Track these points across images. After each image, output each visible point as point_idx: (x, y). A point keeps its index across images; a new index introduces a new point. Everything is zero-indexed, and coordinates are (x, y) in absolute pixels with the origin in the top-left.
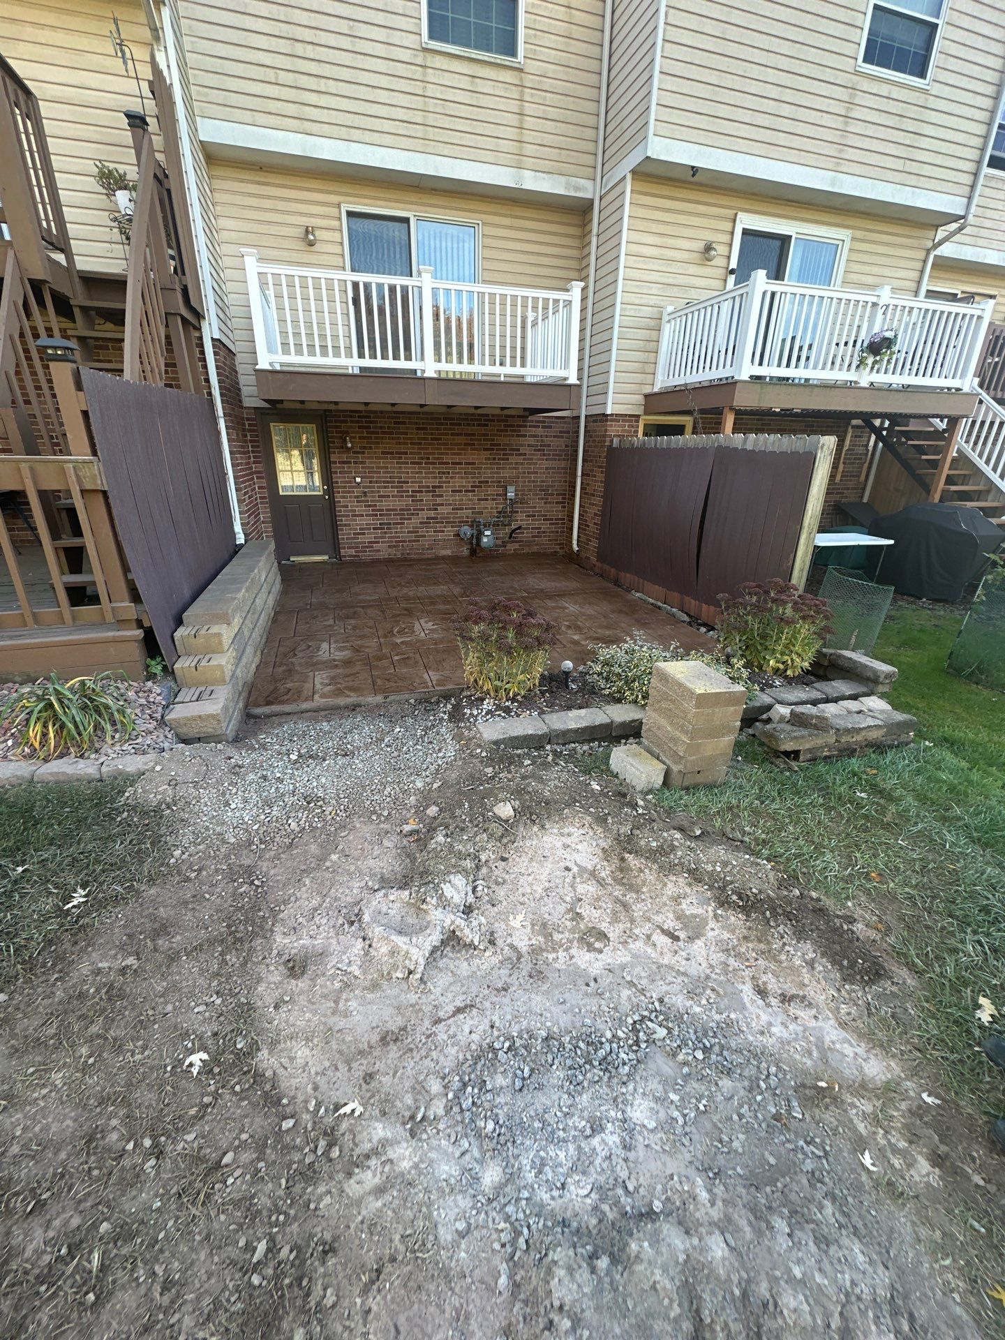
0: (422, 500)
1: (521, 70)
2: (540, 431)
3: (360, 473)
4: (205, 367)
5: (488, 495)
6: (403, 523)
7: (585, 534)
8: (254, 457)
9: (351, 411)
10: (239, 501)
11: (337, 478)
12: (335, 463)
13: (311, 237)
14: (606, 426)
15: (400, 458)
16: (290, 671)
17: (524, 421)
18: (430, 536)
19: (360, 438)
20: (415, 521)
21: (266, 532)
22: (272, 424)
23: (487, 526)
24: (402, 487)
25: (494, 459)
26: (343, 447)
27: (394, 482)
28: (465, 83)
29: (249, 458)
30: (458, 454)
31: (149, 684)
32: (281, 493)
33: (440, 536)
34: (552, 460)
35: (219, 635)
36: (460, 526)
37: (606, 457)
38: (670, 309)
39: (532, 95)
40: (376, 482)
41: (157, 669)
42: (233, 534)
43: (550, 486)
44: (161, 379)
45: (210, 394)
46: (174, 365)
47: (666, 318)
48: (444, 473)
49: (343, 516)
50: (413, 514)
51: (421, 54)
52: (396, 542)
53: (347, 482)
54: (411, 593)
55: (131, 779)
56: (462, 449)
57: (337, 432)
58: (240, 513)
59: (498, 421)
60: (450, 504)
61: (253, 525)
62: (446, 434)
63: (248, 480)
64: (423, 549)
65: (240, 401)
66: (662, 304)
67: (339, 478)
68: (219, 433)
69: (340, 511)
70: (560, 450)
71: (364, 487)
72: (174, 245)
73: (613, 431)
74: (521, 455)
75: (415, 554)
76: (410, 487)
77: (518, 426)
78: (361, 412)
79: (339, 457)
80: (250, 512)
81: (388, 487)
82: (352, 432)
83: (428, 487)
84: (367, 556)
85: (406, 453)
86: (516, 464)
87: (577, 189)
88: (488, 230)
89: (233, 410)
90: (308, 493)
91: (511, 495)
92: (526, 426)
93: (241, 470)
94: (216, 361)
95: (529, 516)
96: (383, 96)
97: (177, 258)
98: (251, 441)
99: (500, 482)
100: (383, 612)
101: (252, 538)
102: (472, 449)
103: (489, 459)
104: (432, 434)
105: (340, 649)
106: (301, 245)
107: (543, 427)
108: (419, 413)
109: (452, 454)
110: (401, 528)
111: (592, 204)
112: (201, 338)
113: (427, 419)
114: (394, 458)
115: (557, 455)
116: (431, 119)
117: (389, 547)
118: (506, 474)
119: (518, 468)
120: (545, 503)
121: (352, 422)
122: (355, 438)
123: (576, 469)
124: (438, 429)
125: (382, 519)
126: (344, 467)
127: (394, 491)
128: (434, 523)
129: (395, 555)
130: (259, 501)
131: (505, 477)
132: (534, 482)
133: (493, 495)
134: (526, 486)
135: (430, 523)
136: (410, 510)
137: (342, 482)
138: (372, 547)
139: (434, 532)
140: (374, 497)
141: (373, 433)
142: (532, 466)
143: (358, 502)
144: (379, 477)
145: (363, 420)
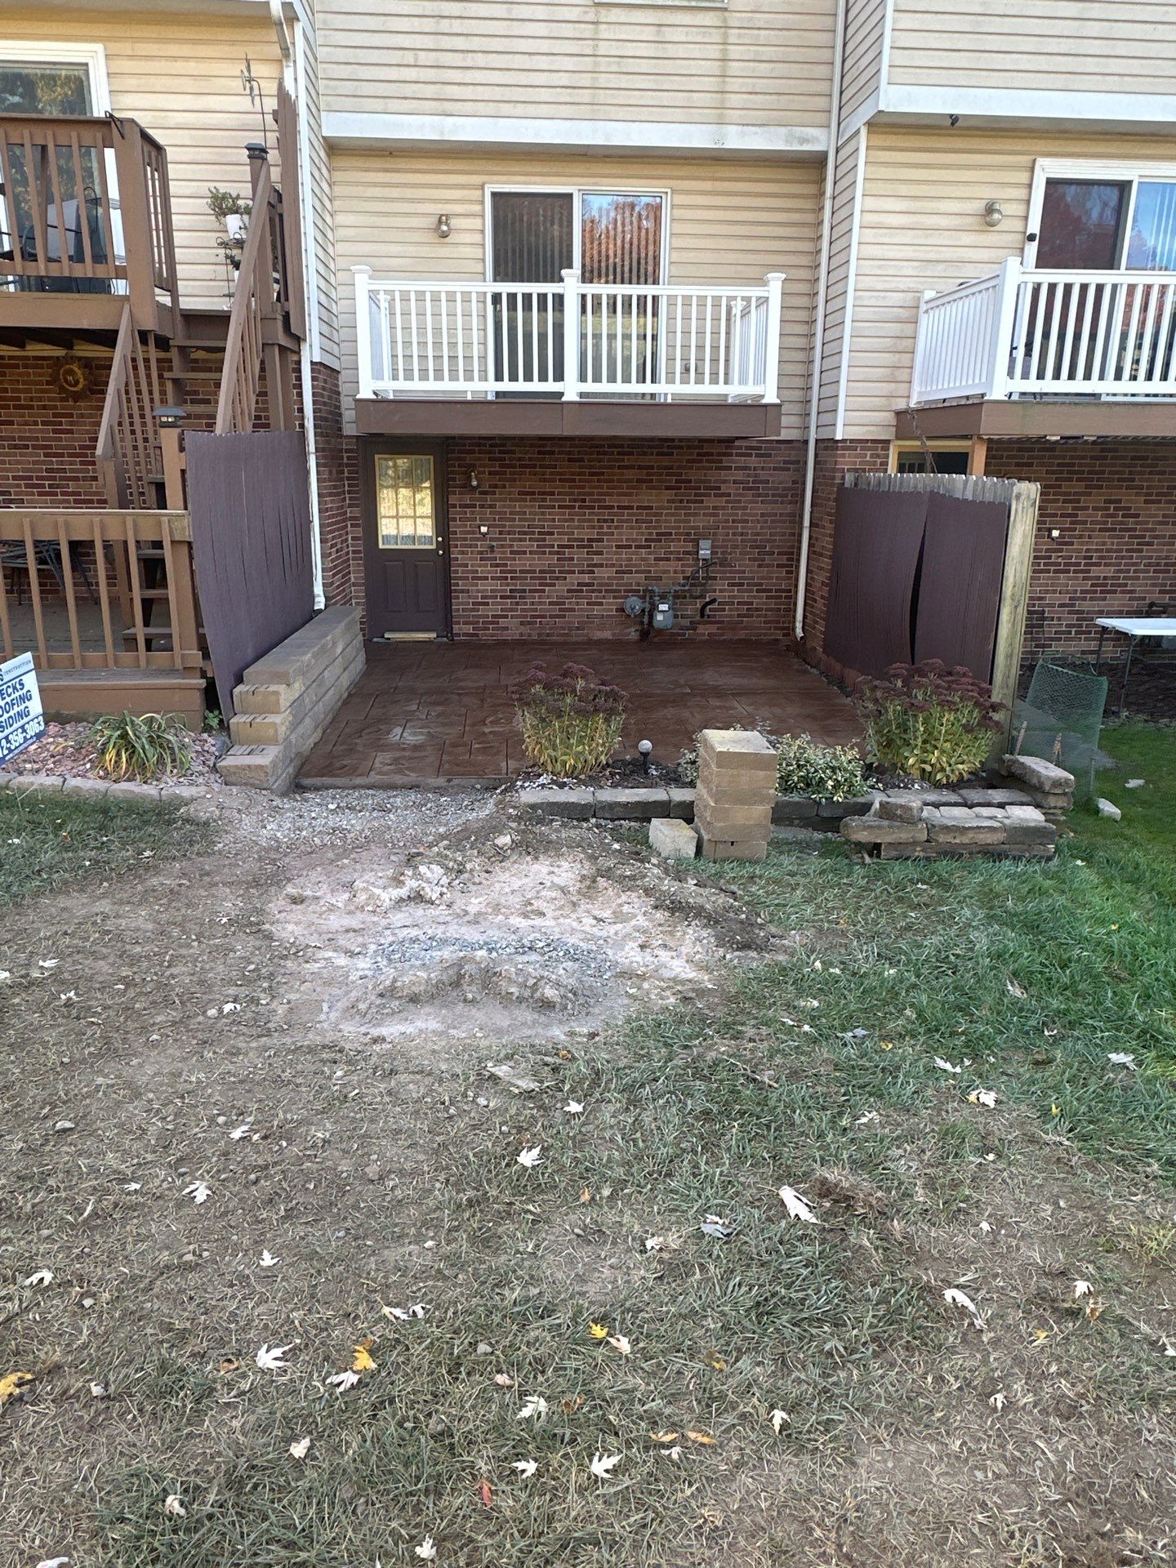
0: (573, 559)
1: (725, 10)
2: (753, 461)
3: (487, 520)
4: (300, 395)
5: (671, 553)
6: (544, 591)
7: (811, 613)
8: (350, 499)
10: (323, 556)
11: (456, 526)
12: (454, 506)
13: (444, 228)
14: (835, 456)
15: (544, 500)
16: (351, 750)
17: (727, 448)
18: (582, 610)
19: (490, 473)
20: (561, 587)
21: (356, 597)
22: (377, 457)
23: (663, 598)
24: (544, 540)
25: (681, 501)
26: (467, 485)
27: (533, 533)
28: (648, 34)
29: (344, 500)
30: (626, 495)
31: (205, 735)
32: (381, 546)
33: (596, 609)
34: (770, 502)
35: (277, 693)
36: (626, 597)
37: (836, 500)
38: (929, 294)
39: (739, 36)
40: (509, 533)
41: (214, 723)
42: (312, 597)
43: (768, 541)
44: (250, 419)
45: (302, 426)
46: (265, 394)
47: (923, 307)
48: (605, 521)
49: (461, 578)
50: (557, 578)
51: (593, 9)
52: (533, 617)
53: (468, 533)
55: (187, 803)
56: (634, 488)
57: (459, 466)
58: (324, 570)
59: (689, 447)
60: (613, 565)
61: (338, 587)
62: (611, 467)
63: (338, 530)
64: (570, 629)
65: (340, 429)
66: (920, 287)
67: (459, 526)
68: (307, 472)
69: (457, 572)
70: (784, 489)
71: (491, 539)
72: (280, 267)
73: (845, 463)
74: (723, 495)
75: (559, 635)
76: (556, 541)
77: (719, 454)
79: (460, 500)
80: (337, 570)
81: (525, 540)
82: (481, 466)
83: (582, 540)
84: (489, 635)
85: (553, 494)
86: (714, 508)
87: (807, 141)
88: (680, 199)
89: (328, 442)
90: (417, 547)
91: (705, 553)
92: (731, 455)
93: (329, 517)
94: (313, 387)
95: (734, 585)
96: (543, 63)
97: (281, 282)
98: (348, 479)
99: (688, 534)
100: (483, 700)
101: (336, 603)
102: (648, 488)
103: (673, 501)
104: (591, 467)
105: (414, 734)
106: (432, 237)
109: (619, 495)
110: (540, 597)
111: (826, 159)
112: (299, 363)
113: (586, 446)
114: (534, 500)
115: (780, 495)
116: (603, 80)
117: (522, 623)
118: (699, 522)
119: (716, 515)
120: (760, 566)
121: (481, 452)
122: (483, 473)
123: (801, 516)
124: (599, 460)
125: (513, 584)
126: (466, 513)
127: (532, 546)
128: (587, 591)
129: (530, 635)
130: (351, 555)
131: (697, 528)
132: (742, 534)
133: (679, 553)
134: (729, 541)
135: (582, 591)
136: (554, 572)
137: (461, 533)
138: (498, 623)
139: (588, 604)
140: (504, 553)
141: (509, 466)
142: (740, 512)
143: (482, 559)
144: (513, 526)
145: (496, 449)
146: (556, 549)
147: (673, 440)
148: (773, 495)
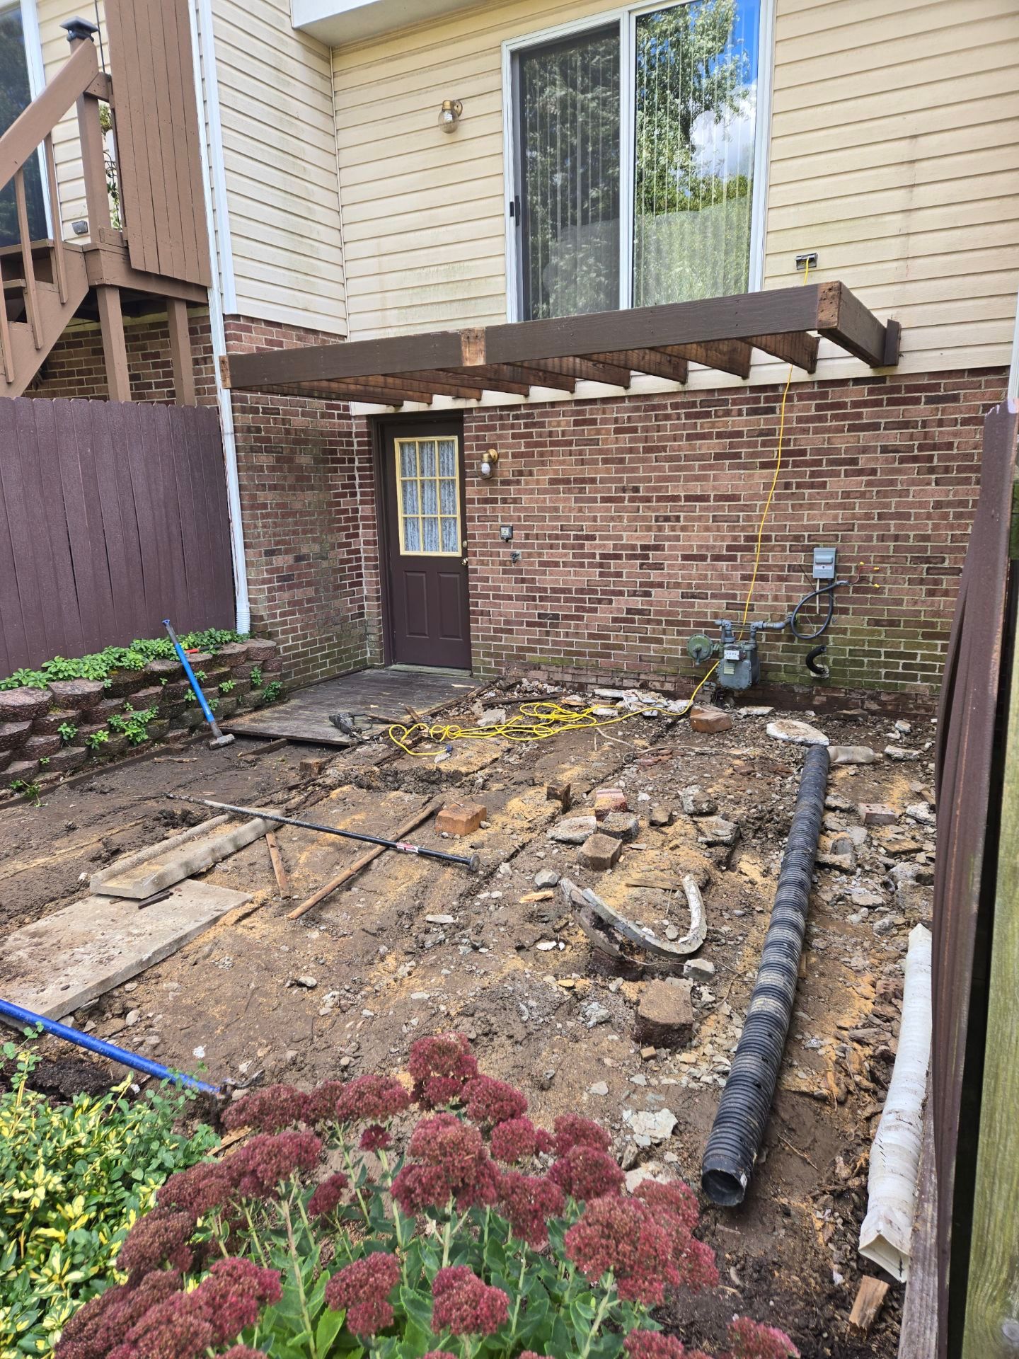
0: (619, 575)
2: (921, 411)
3: (510, 519)
5: (769, 568)
6: (580, 618)
9: (502, 408)
11: (474, 528)
12: (472, 501)
13: (450, 117)
15: (582, 490)
18: (632, 648)
19: (515, 456)
20: (604, 615)
24: (582, 547)
25: (788, 486)
27: (568, 537)
30: (698, 478)
32: (403, 552)
33: (654, 650)
34: (950, 482)
36: (694, 633)
40: (537, 537)
48: (667, 519)
49: (480, 596)
50: (600, 601)
52: (567, 653)
53: (487, 536)
56: (711, 467)
57: (475, 448)
58: (250, 582)
60: (677, 585)
62: (675, 439)
65: (345, 408)
67: (478, 528)
69: (475, 587)
74: (861, 472)
76: (598, 548)
78: (517, 407)
79: (479, 492)
81: (557, 547)
82: (503, 446)
83: (633, 547)
85: (593, 481)
86: (847, 495)
90: (441, 554)
91: (824, 569)
94: (226, 348)
95: (878, 623)
98: (359, 469)
99: (797, 538)
102: (732, 467)
103: (774, 486)
104: (646, 439)
106: (445, 137)
107: (930, 401)
108: (621, 399)
109: (687, 479)
110: (577, 626)
112: (208, 319)
113: (637, 409)
114: (570, 491)
119: (849, 506)
120: (931, 593)
121: (503, 427)
122: (506, 456)
124: (659, 429)
125: (542, 607)
126: (485, 510)
127: (566, 555)
128: (641, 622)
130: (362, 563)
131: (816, 528)
132: (896, 538)
133: (781, 568)
134: (872, 549)
135: (633, 621)
136: (595, 592)
137: (480, 536)
139: (642, 640)
141: (537, 445)
142: (894, 500)
143: (505, 572)
144: (542, 528)
145: (522, 421)
146: (598, 559)
147: (774, 387)
148: (960, 469)
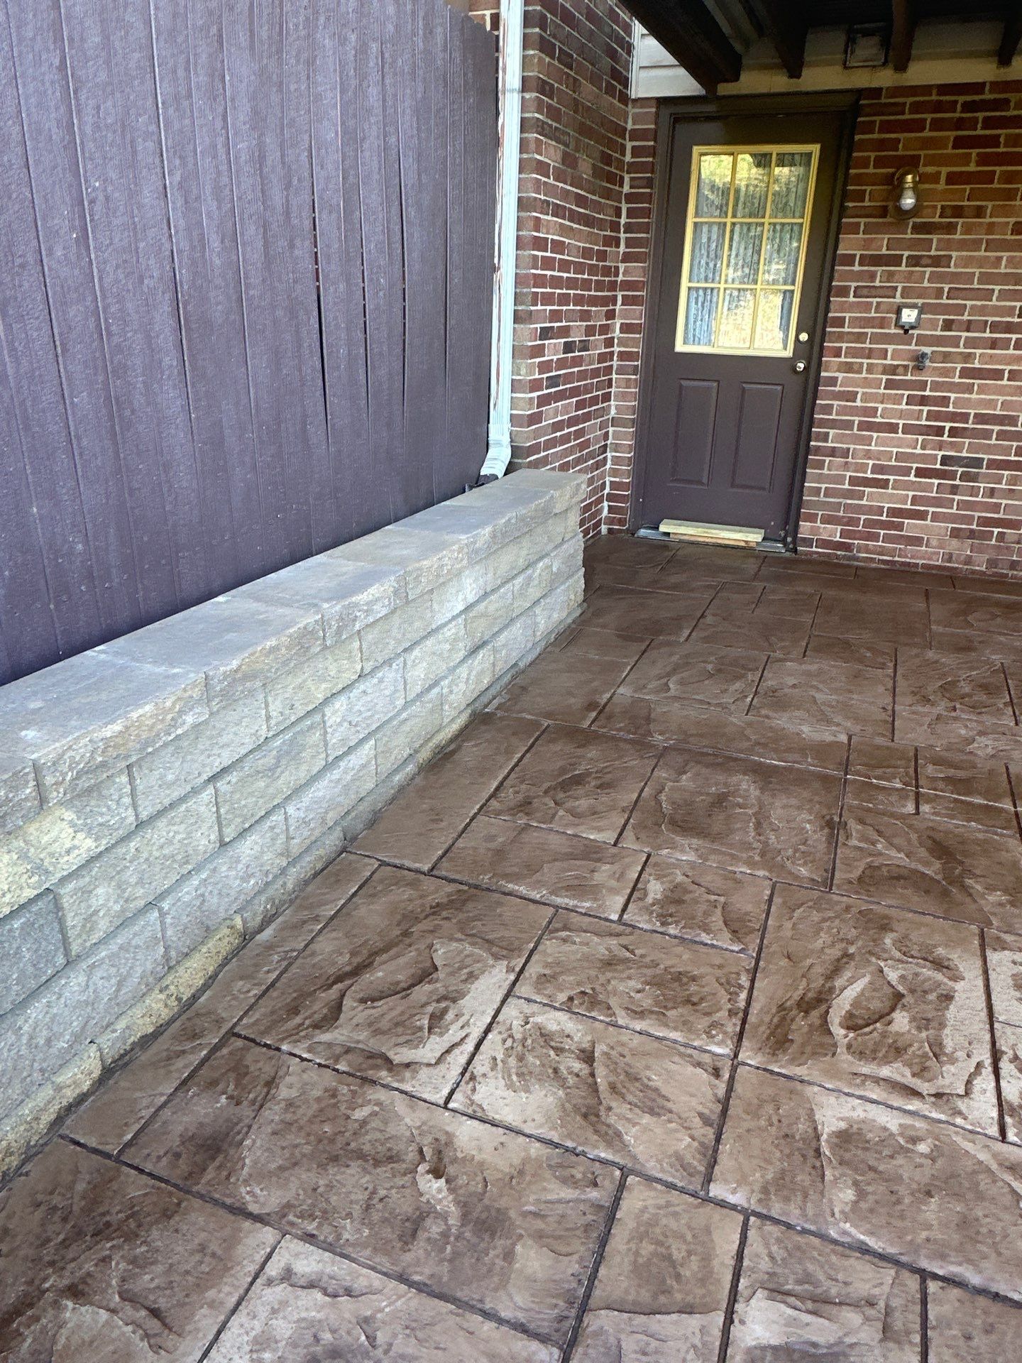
3: (922, 293)
8: (628, 243)
9: (944, 89)
11: (843, 307)
12: (849, 260)
19: (952, 179)
21: (616, 448)
22: (697, 151)
32: (680, 347)
40: (968, 326)
42: (480, 446)
49: (833, 424)
52: (985, 522)
53: (869, 322)
54: (985, 746)
57: (879, 162)
58: (515, 386)
61: (560, 426)
65: (625, 82)
67: (852, 307)
68: (496, 142)
69: (828, 409)
71: (922, 340)
78: (977, 87)
79: (867, 244)
81: (1005, 344)
82: (931, 161)
90: (752, 351)
98: (630, 198)
100: (834, 828)
110: (1014, 480)
117: (955, 533)
121: (937, 125)
122: (935, 178)
125: (953, 445)
126: (872, 276)
129: (968, 561)
130: (615, 363)
137: (855, 322)
138: (900, 527)
140: (947, 372)
141: (1004, 160)
143: (890, 385)
144: (982, 310)
145: (980, 115)
